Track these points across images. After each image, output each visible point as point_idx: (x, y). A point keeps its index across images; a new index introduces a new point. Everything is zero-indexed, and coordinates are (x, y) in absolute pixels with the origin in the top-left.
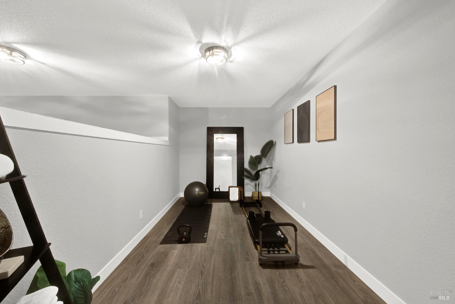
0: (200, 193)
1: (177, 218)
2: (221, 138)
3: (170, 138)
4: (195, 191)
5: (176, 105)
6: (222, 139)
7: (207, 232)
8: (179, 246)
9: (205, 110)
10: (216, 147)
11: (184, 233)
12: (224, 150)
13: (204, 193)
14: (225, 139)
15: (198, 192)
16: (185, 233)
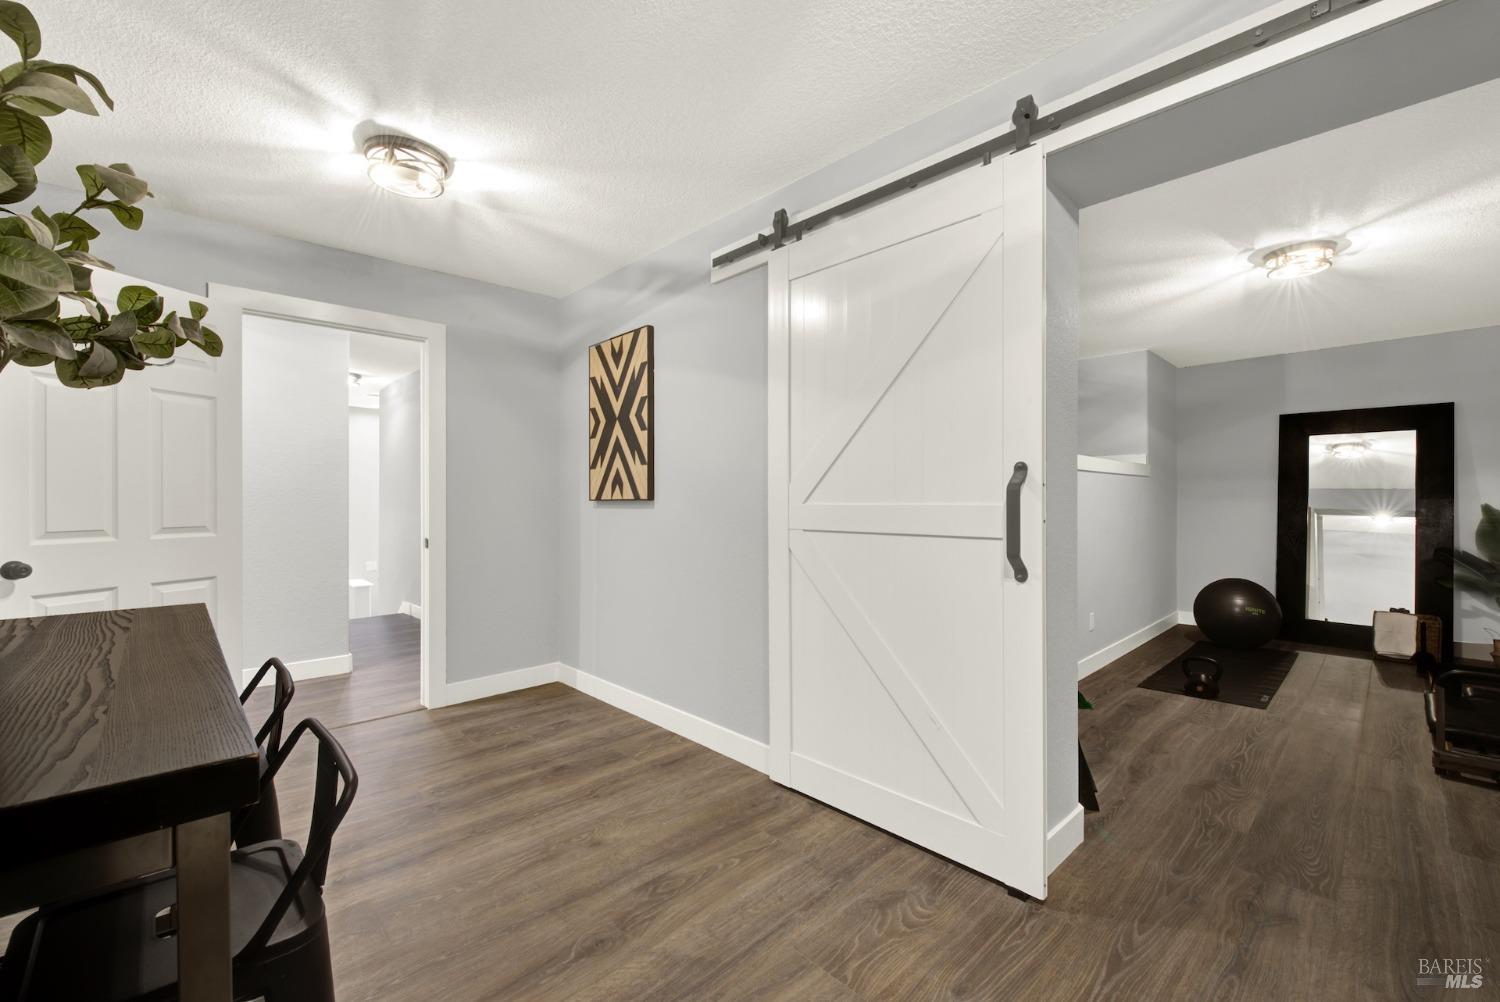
0: (1248, 609)
1: (1172, 659)
2: (1350, 444)
3: (1150, 458)
4: (1233, 605)
5: (1165, 362)
6: (1361, 449)
7: (1271, 696)
8: (1187, 699)
9: (1272, 366)
10: (1315, 480)
11: (1200, 676)
12: (1380, 491)
13: (1263, 612)
14: (1372, 448)
15: (1242, 607)
16: (1203, 676)
